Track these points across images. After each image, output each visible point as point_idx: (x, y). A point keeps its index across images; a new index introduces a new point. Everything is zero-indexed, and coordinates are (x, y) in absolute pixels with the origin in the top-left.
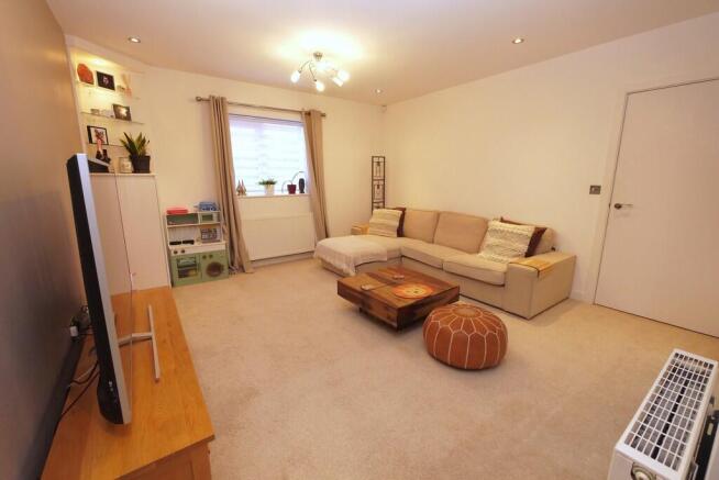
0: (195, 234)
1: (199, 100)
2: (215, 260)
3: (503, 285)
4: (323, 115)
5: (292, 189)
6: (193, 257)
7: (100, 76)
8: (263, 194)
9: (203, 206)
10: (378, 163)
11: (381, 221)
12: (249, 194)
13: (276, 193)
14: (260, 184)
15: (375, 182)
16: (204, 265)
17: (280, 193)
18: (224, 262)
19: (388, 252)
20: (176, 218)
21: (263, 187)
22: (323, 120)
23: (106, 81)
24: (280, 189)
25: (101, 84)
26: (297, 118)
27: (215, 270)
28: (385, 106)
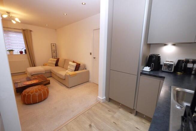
3: (65, 79)
4: (31, 31)
5: (21, 52)
8: (9, 54)
10: (54, 46)
11: (50, 62)
13: (14, 54)
14: (8, 51)
15: (52, 51)
17: (17, 54)
19: (45, 71)
21: (9, 52)
22: (32, 32)
24: (16, 52)
26: (21, 31)
28: (56, 29)
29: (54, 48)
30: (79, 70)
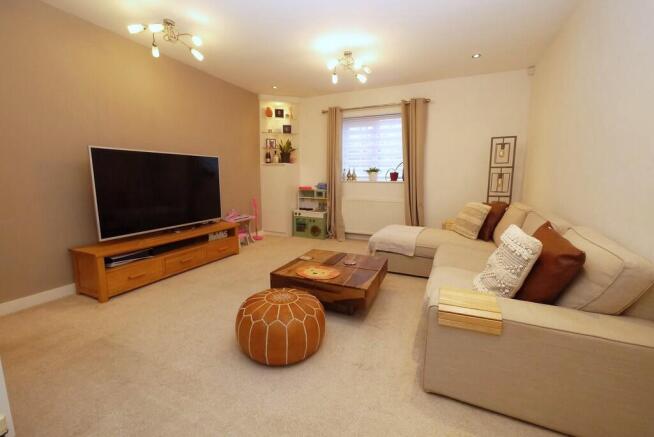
0: (315, 206)
1: (324, 112)
2: (316, 224)
5: (394, 176)
6: (304, 219)
7: (277, 111)
8: (368, 180)
9: (320, 186)
10: (503, 145)
12: (358, 180)
13: (379, 180)
14: (366, 171)
15: (493, 171)
16: (310, 226)
17: (384, 180)
18: (321, 227)
20: (306, 192)
21: (368, 174)
22: (430, 105)
23: (280, 113)
24: (383, 176)
25: (277, 115)
27: (315, 231)
28: (533, 67)
29: (502, 157)
30: (564, 306)
